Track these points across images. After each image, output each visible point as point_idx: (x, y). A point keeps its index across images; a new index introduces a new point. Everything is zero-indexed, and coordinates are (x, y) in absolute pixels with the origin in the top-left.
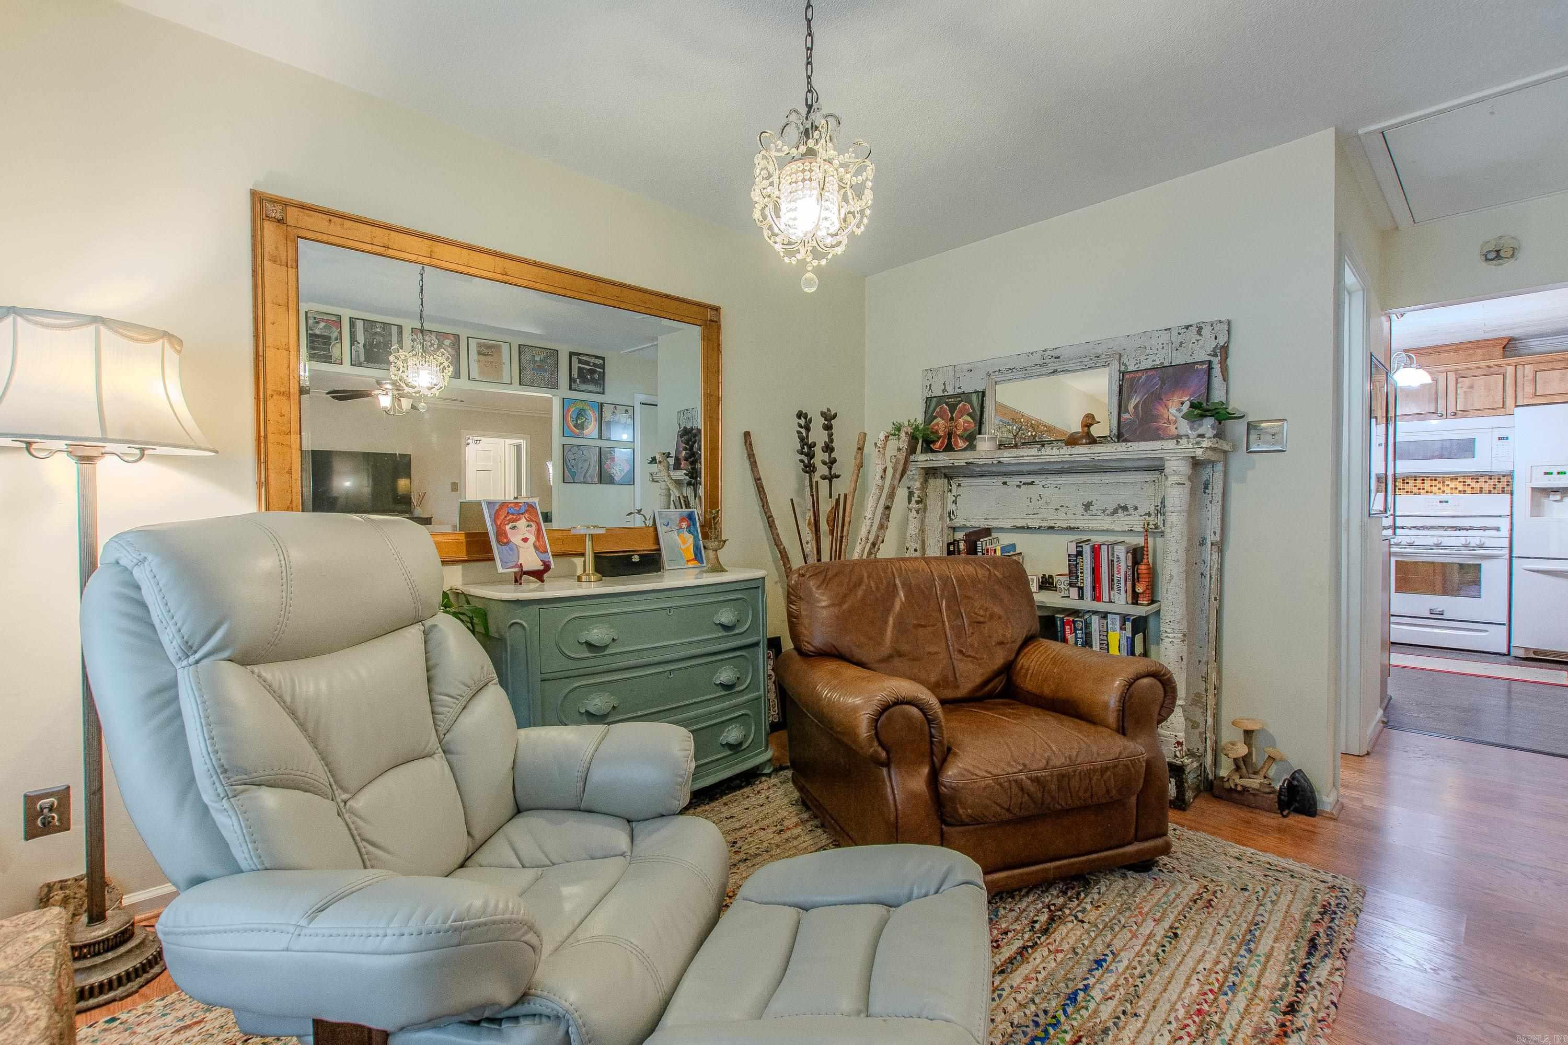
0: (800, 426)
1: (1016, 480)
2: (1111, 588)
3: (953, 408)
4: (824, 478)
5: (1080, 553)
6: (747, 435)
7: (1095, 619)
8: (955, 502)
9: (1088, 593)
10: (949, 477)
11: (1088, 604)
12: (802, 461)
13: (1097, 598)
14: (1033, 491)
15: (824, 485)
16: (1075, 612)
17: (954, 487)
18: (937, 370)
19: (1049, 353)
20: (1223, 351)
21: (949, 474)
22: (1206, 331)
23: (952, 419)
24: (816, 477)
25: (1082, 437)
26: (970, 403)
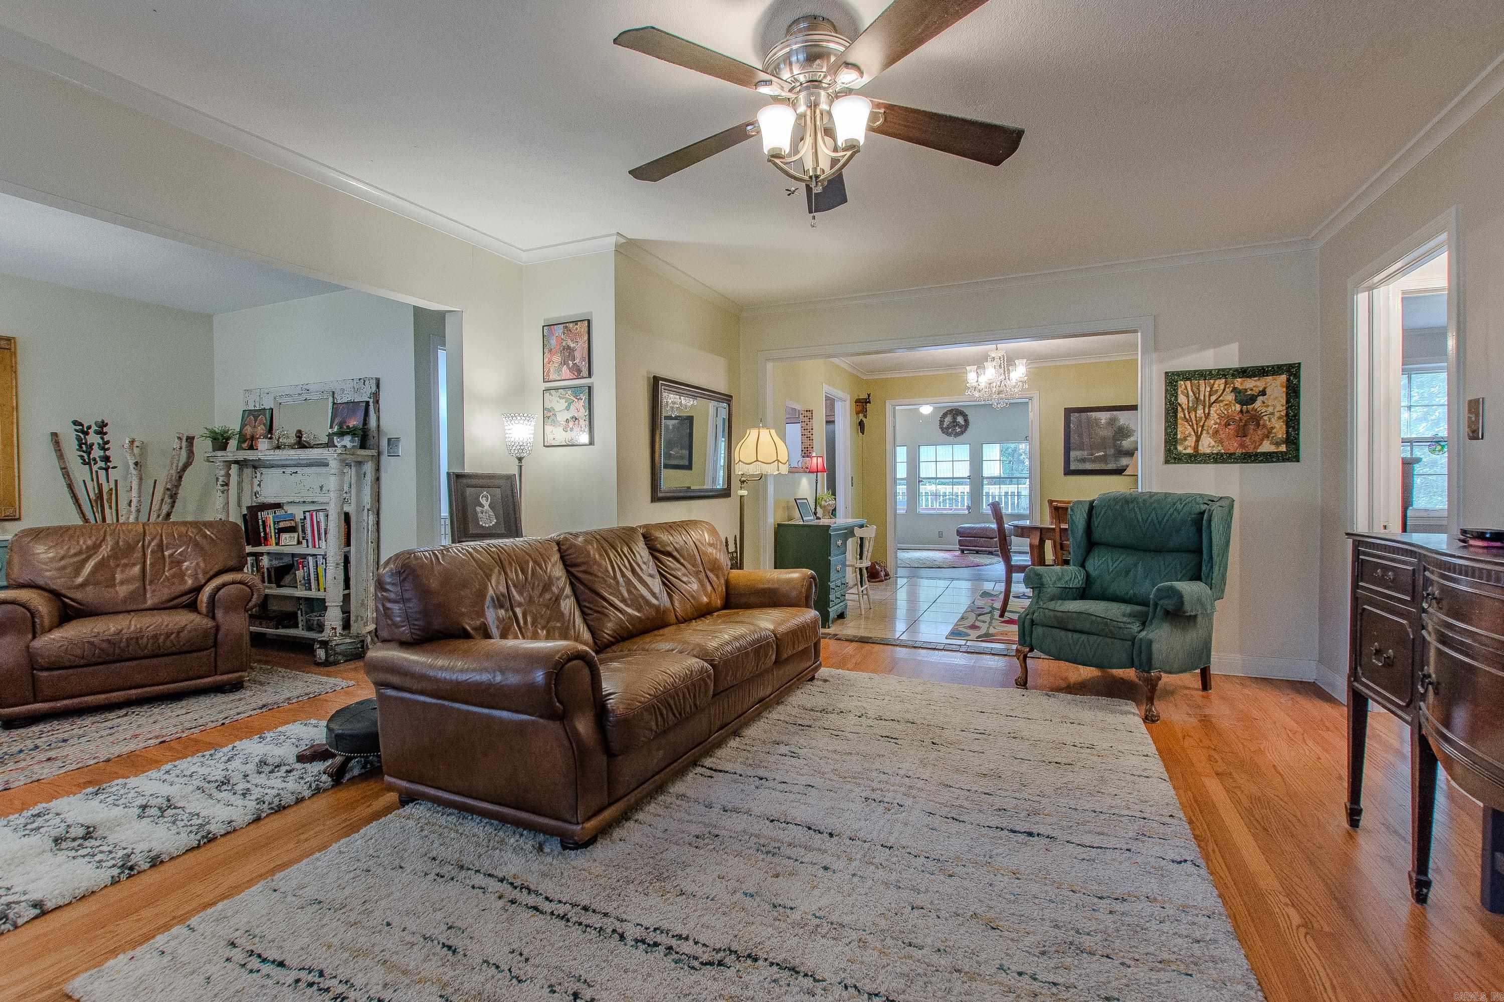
0: (76, 431)
1: (289, 470)
2: (319, 539)
3: (256, 419)
4: (101, 468)
5: (305, 518)
6: (54, 435)
7: (310, 559)
8: (259, 485)
9: (310, 544)
10: (255, 467)
11: (311, 551)
12: (82, 457)
13: (314, 547)
14: (298, 477)
15: (102, 474)
16: (304, 556)
17: (258, 475)
18: (251, 391)
19: (305, 387)
20: (376, 396)
21: (256, 466)
22: (367, 382)
23: (255, 427)
24: (95, 468)
25: (295, 444)
26: (265, 415)
